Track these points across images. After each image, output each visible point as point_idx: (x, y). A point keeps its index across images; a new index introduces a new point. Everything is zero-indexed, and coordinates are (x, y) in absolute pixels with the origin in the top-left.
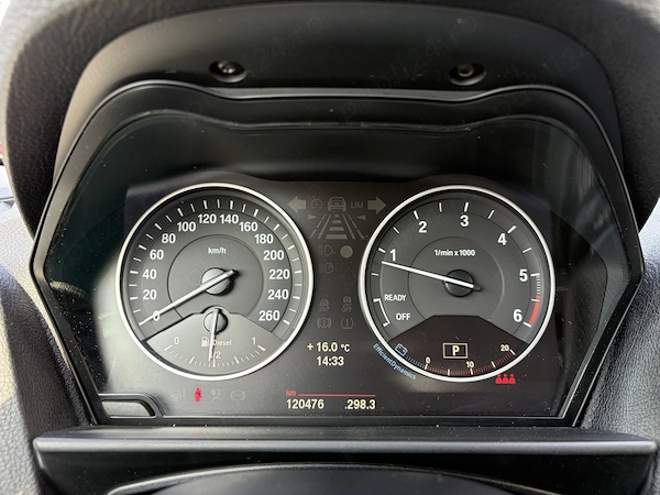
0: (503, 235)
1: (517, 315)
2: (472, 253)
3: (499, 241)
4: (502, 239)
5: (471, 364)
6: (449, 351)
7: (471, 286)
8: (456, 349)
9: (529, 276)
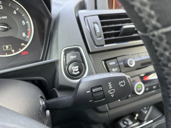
0: (15, 11)
1: (24, 35)
2: (6, 17)
3: (14, 13)
4: (15, 12)
5: (13, 51)
6: (5, 48)
7: (6, 27)
8: (7, 47)
9: (25, 23)
